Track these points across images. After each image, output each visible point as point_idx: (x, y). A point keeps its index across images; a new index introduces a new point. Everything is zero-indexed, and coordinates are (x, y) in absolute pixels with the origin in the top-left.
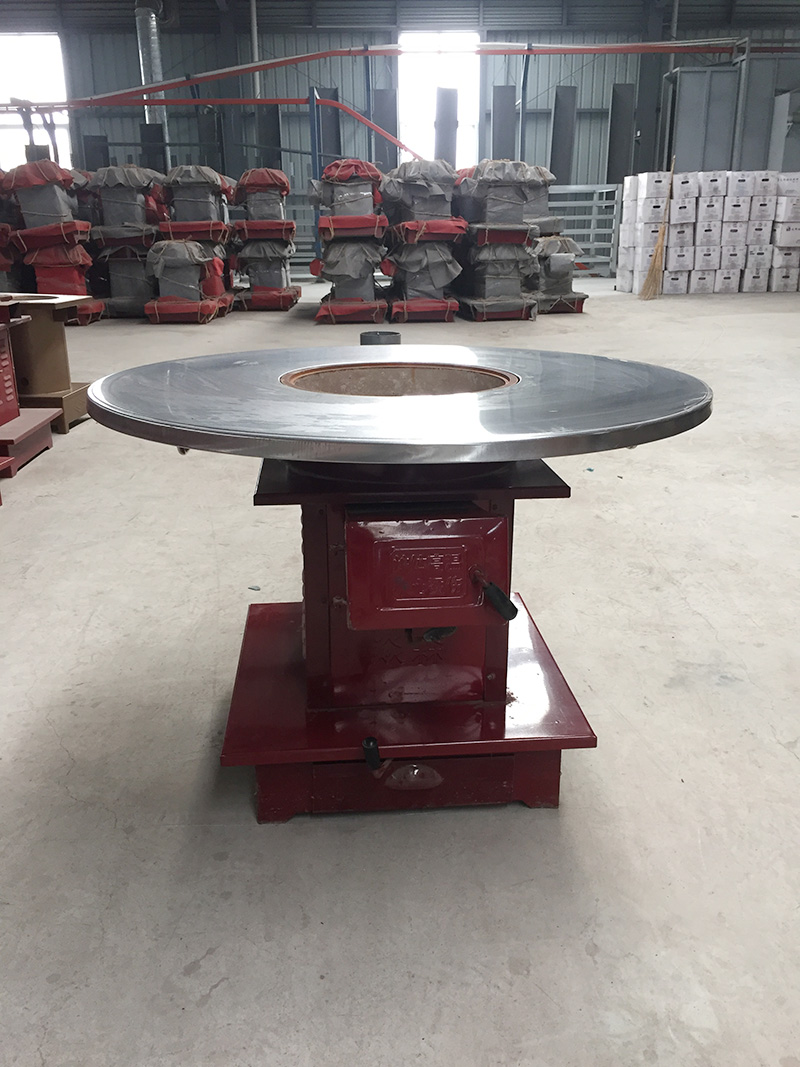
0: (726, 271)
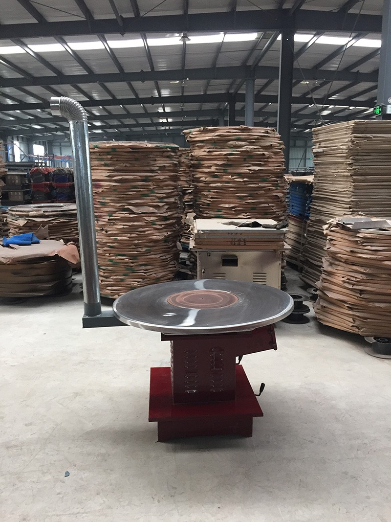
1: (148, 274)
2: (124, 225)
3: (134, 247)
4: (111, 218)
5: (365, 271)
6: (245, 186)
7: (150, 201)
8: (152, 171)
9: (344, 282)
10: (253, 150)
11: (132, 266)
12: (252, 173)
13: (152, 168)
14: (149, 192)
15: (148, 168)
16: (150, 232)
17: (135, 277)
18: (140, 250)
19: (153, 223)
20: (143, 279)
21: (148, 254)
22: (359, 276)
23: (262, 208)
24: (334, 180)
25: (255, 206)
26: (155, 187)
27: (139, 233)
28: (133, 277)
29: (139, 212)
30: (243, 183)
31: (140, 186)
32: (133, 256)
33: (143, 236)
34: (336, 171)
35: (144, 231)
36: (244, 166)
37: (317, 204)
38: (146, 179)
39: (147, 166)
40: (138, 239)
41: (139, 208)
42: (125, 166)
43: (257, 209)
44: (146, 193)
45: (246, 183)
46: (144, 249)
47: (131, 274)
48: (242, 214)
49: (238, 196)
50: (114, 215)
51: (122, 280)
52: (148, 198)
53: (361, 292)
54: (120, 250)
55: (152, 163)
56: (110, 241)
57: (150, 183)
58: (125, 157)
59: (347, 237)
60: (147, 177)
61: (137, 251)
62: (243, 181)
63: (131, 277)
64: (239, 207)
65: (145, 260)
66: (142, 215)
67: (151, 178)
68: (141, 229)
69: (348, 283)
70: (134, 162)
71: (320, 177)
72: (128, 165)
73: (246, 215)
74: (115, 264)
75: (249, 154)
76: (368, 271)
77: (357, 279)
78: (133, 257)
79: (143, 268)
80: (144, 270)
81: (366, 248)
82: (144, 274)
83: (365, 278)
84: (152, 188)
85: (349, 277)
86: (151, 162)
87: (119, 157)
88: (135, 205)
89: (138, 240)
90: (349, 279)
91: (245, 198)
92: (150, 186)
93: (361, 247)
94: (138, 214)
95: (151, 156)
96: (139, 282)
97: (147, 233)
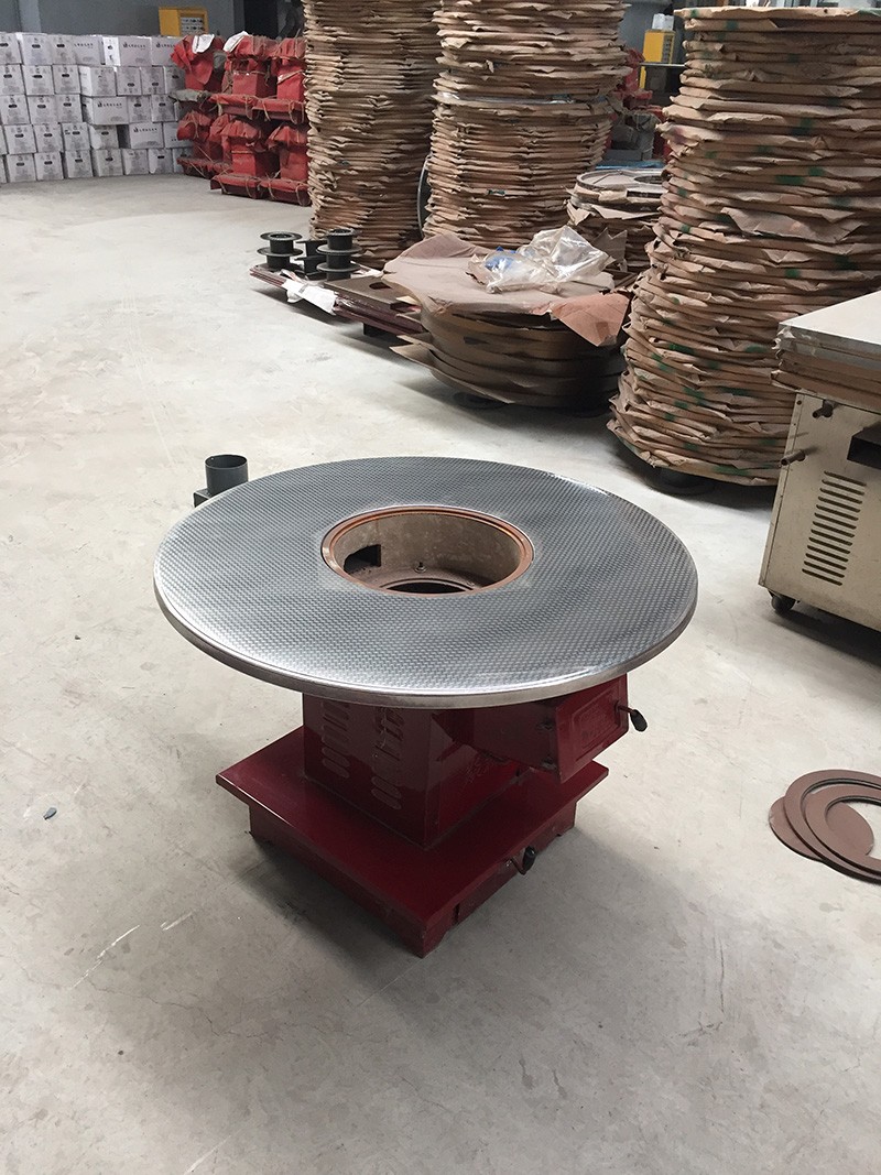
0: (44, 155)
1: (736, 419)
2: (705, 265)
3: (716, 333)
4: (684, 237)
7: (800, 200)
8: (830, 101)
11: (699, 387)
13: (833, 90)
14: (805, 172)
15: (819, 91)
16: (771, 297)
17: (700, 417)
18: (730, 345)
19: (790, 271)
20: (720, 428)
21: (753, 363)
26: (828, 154)
27: (737, 296)
28: (697, 416)
29: (753, 231)
31: (781, 147)
32: (709, 359)
33: (747, 305)
35: (754, 293)
38: (802, 127)
39: (819, 82)
40: (731, 311)
41: (760, 219)
42: (754, 80)
44: (793, 172)
46: (743, 346)
47: (693, 408)
50: (693, 230)
51: (670, 418)
52: (796, 189)
54: (682, 333)
55: (840, 72)
56: (667, 304)
57: (813, 142)
58: (760, 49)
60: (806, 118)
61: (720, 348)
63: (692, 415)
65: (739, 378)
66: (763, 241)
67: (821, 125)
68: (747, 286)
70: (781, 68)
72: (761, 77)
74: (664, 368)
78: (707, 362)
79: (729, 398)
80: (728, 405)
82: (723, 416)
84: (814, 157)
86: (838, 68)
87: (742, 48)
88: (752, 209)
89: (731, 317)
92: (812, 150)
94: (750, 236)
95: (842, 49)
96: (706, 434)
97: (760, 298)
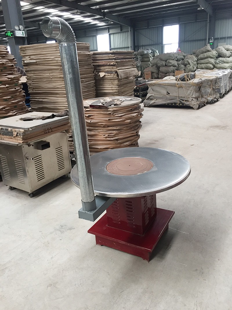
5: (117, 129)
6: (8, 91)
9: (106, 137)
10: (6, 63)
12: (10, 80)
22: (114, 132)
23: (20, 105)
24: (50, 80)
25: (16, 105)
30: (6, 89)
34: (51, 75)
36: (3, 76)
37: (37, 98)
43: (17, 106)
45: (8, 88)
48: (10, 112)
49: (4, 99)
53: (117, 140)
59: (103, 113)
62: (6, 87)
64: (6, 108)
69: (109, 137)
71: (33, 79)
73: (13, 112)
75: (4, 66)
76: (118, 128)
77: (114, 134)
81: (116, 116)
83: (117, 132)
85: (109, 134)
90: (109, 135)
91: (9, 100)
93: (112, 116)
